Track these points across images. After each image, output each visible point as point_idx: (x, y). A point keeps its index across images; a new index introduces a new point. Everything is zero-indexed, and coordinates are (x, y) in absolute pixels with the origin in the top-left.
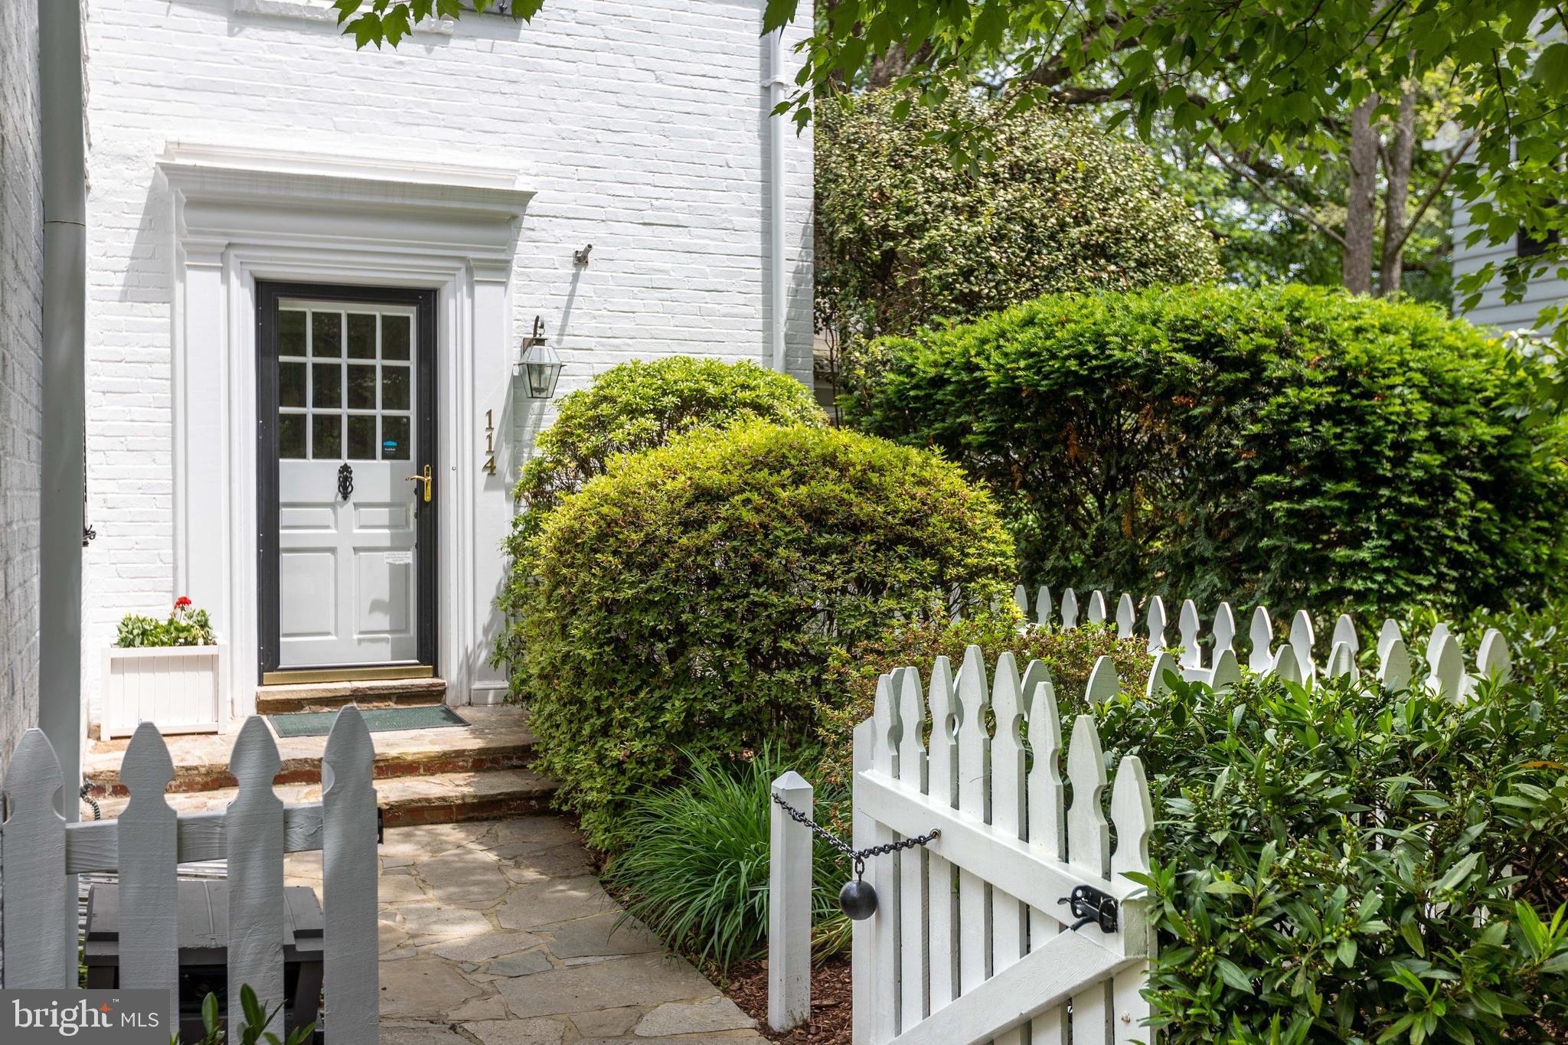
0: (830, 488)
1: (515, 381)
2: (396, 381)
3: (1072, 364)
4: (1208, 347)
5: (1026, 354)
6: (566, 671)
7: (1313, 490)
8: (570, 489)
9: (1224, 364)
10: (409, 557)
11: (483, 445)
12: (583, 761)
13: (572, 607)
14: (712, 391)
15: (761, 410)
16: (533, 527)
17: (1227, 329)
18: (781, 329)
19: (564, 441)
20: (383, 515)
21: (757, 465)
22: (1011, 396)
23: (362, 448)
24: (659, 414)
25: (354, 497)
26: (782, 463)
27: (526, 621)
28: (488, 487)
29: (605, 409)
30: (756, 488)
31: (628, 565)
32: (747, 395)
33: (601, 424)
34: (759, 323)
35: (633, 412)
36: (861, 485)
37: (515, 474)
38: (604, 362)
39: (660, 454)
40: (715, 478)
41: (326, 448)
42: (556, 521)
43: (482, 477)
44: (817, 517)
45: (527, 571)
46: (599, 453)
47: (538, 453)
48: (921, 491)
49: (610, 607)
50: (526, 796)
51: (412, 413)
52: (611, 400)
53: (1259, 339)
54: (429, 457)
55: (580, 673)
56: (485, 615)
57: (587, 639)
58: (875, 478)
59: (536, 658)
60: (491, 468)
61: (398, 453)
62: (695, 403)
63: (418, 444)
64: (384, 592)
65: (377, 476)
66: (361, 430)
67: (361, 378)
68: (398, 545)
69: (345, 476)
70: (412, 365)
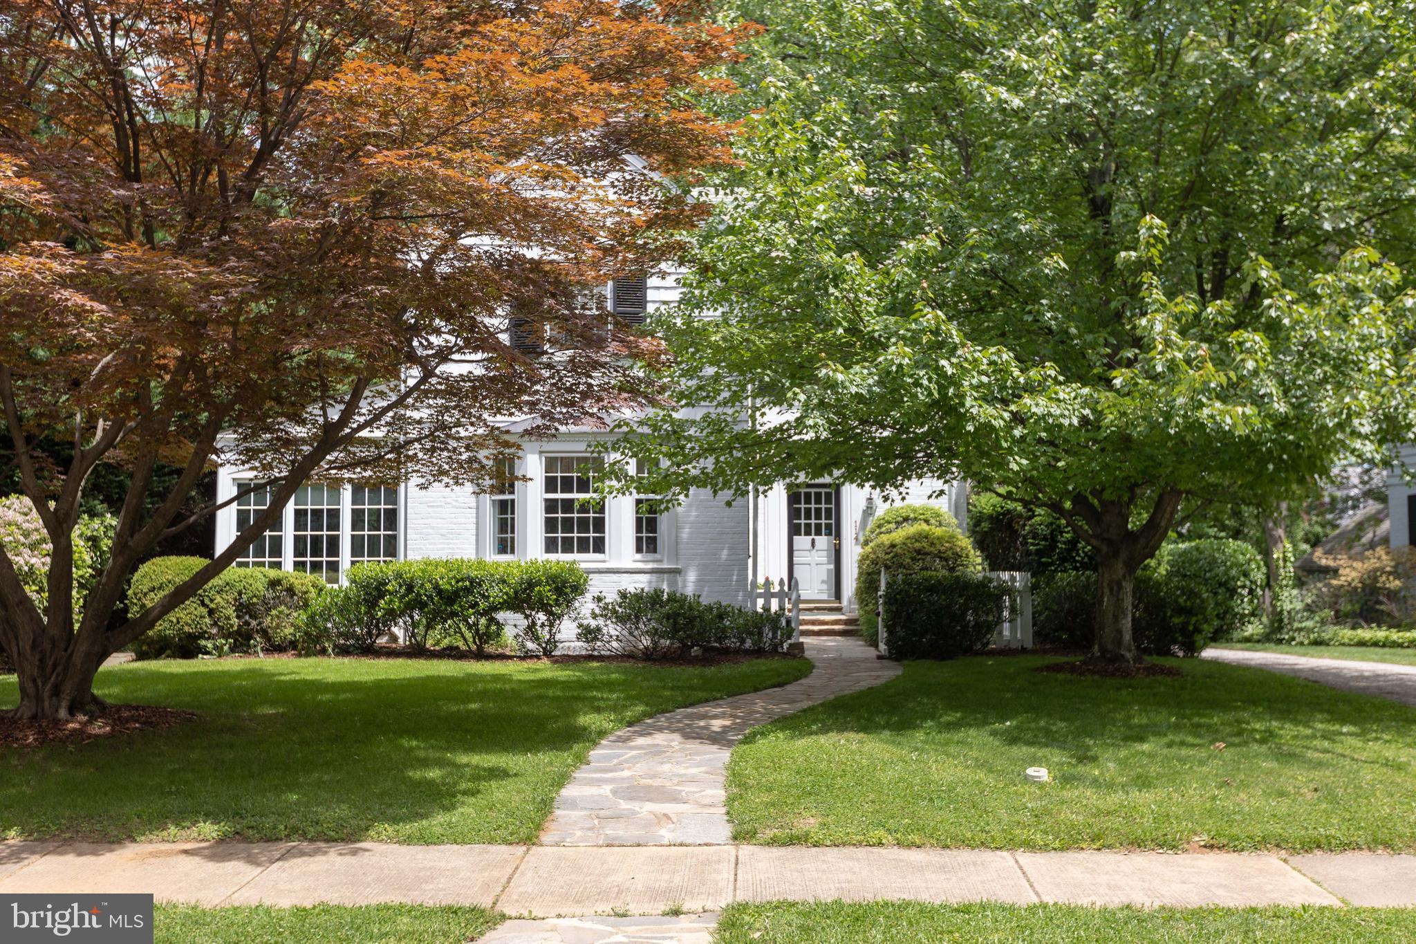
1: (864, 511)
2: (829, 512)
10: (832, 567)
11: (854, 530)
14: (912, 516)
15: (927, 521)
19: (872, 531)
20: (824, 553)
21: (911, 538)
22: (990, 517)
23: (818, 533)
24: (896, 523)
25: (816, 547)
26: (919, 537)
28: (855, 542)
29: (882, 521)
32: (923, 517)
33: (882, 526)
35: (889, 522)
37: (863, 540)
39: (893, 534)
41: (808, 533)
43: (854, 539)
44: (919, 552)
46: (879, 534)
51: (833, 521)
52: (884, 519)
54: (838, 535)
60: (856, 539)
61: (829, 534)
62: (906, 519)
63: (835, 531)
64: (825, 578)
65: (823, 541)
66: (818, 527)
67: (818, 511)
68: (829, 563)
69: (813, 541)
70: (833, 506)
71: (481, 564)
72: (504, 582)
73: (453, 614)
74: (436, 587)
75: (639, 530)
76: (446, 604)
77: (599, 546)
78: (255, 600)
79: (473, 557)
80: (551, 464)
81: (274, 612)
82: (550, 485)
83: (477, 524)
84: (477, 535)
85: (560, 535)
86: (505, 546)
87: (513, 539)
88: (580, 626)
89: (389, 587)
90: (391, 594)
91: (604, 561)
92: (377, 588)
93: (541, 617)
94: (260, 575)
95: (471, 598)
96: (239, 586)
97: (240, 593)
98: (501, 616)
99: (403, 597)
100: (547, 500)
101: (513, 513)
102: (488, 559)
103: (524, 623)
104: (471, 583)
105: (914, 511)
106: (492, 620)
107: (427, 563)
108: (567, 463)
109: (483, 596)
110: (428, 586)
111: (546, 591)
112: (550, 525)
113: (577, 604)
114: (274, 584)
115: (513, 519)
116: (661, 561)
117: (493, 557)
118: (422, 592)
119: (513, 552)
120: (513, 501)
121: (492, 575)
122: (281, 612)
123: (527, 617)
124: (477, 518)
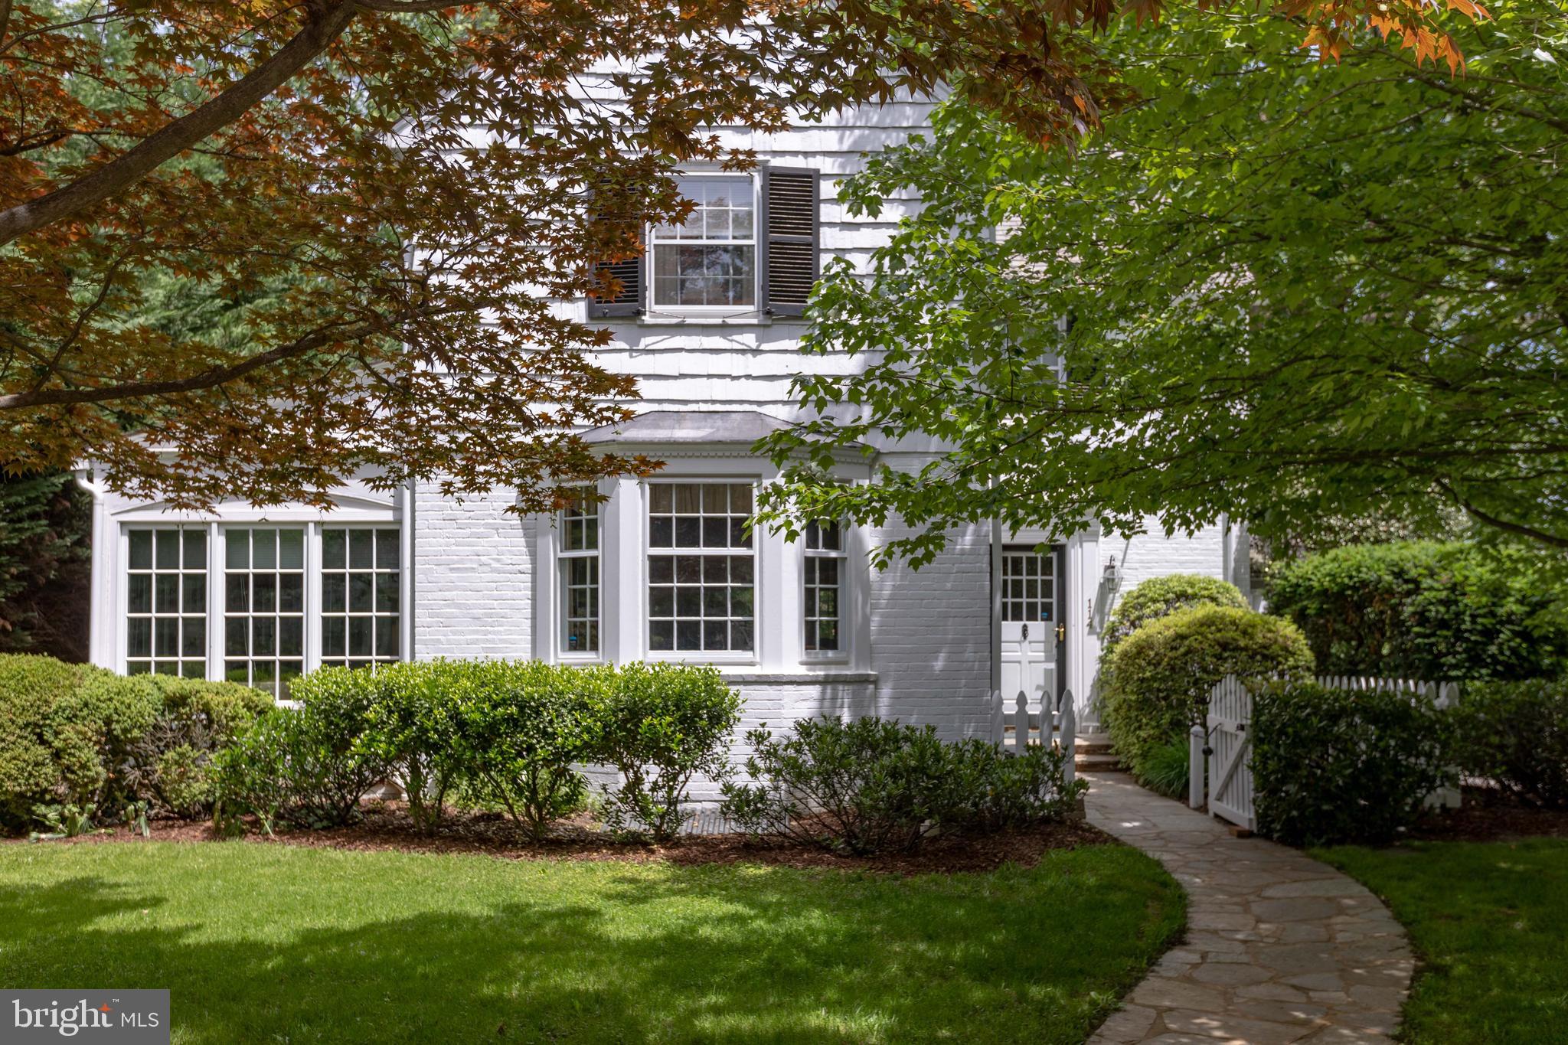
0: (1231, 634)
1: (1102, 585)
2: (1047, 585)
3: (1346, 580)
4: (1399, 574)
5: (1329, 575)
6: (1125, 706)
7: (1433, 634)
8: (1127, 634)
9: (1407, 581)
10: (1053, 666)
11: (1087, 615)
12: (1132, 739)
13: (1126, 680)
14: (1190, 591)
15: (1213, 599)
16: (1111, 651)
17: (1408, 565)
18: (1232, 556)
19: (1124, 613)
20: (1041, 646)
21: (1202, 625)
22: (1324, 593)
23: (1032, 617)
24: (1166, 601)
25: (1029, 638)
26: (1213, 623)
27: (1107, 692)
28: (1090, 633)
29: (1142, 600)
30: (1201, 634)
31: (1149, 664)
32: (1206, 593)
33: (1142, 606)
34: (1221, 552)
35: (1155, 601)
36: (1245, 633)
37: (1102, 627)
38: (1145, 576)
39: (1164, 620)
40: (1184, 630)
41: (1017, 617)
42: (1118, 649)
43: (1087, 629)
44: (1224, 646)
45: (1108, 672)
46: (1140, 618)
47: (1112, 619)
48: (1269, 635)
49: (1142, 680)
50: (1108, 763)
51: (1054, 600)
52: (1144, 595)
53: (1421, 570)
54: (1063, 620)
55: (1130, 707)
56: (1087, 693)
57: (1132, 692)
58: (1250, 630)
59: (1112, 705)
60: (1090, 625)
61: (1048, 618)
62: (1183, 596)
63: (1057, 613)
64: (1042, 682)
65: (1038, 628)
66: (1032, 607)
67: (1032, 585)
68: (1047, 660)
69: (1025, 629)
70: (1054, 578)
71: (539, 671)
72: (583, 706)
73: (487, 766)
74: (455, 716)
75: (809, 610)
76: (474, 748)
77: (744, 639)
78: (136, 733)
79: (526, 657)
80: (659, 496)
81: (170, 755)
82: (659, 532)
83: (534, 599)
84: (534, 618)
85: (675, 618)
86: (581, 637)
87: (595, 626)
88: (728, 789)
89: (370, 715)
90: (373, 727)
91: (752, 664)
92: (348, 716)
93: (652, 772)
94: (148, 688)
95: (521, 737)
96: (107, 709)
97: (108, 721)
98: (577, 768)
99: (393, 733)
100: (653, 559)
101: (595, 580)
102: (552, 662)
103: (622, 780)
104: (521, 709)
105: (1192, 585)
106: (561, 773)
107: (442, 669)
108: (688, 494)
109: (545, 733)
110: (440, 713)
111: (664, 724)
112: (659, 601)
113: (718, 749)
114: (175, 702)
115: (595, 592)
116: (844, 663)
117: (559, 657)
118: (430, 724)
119: (594, 647)
120: (595, 559)
121: (561, 693)
122: (182, 755)
123: (625, 768)
124: (534, 589)
